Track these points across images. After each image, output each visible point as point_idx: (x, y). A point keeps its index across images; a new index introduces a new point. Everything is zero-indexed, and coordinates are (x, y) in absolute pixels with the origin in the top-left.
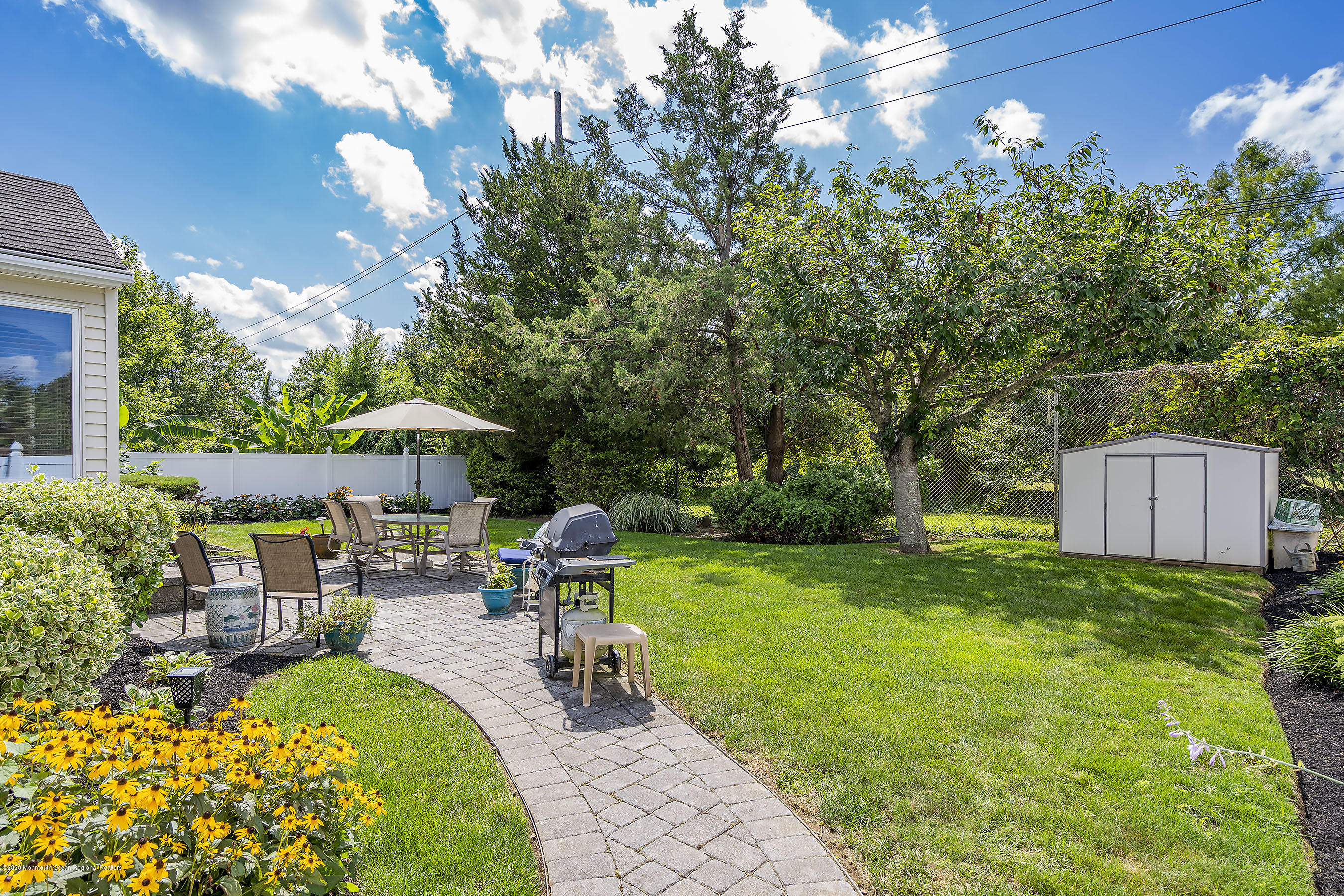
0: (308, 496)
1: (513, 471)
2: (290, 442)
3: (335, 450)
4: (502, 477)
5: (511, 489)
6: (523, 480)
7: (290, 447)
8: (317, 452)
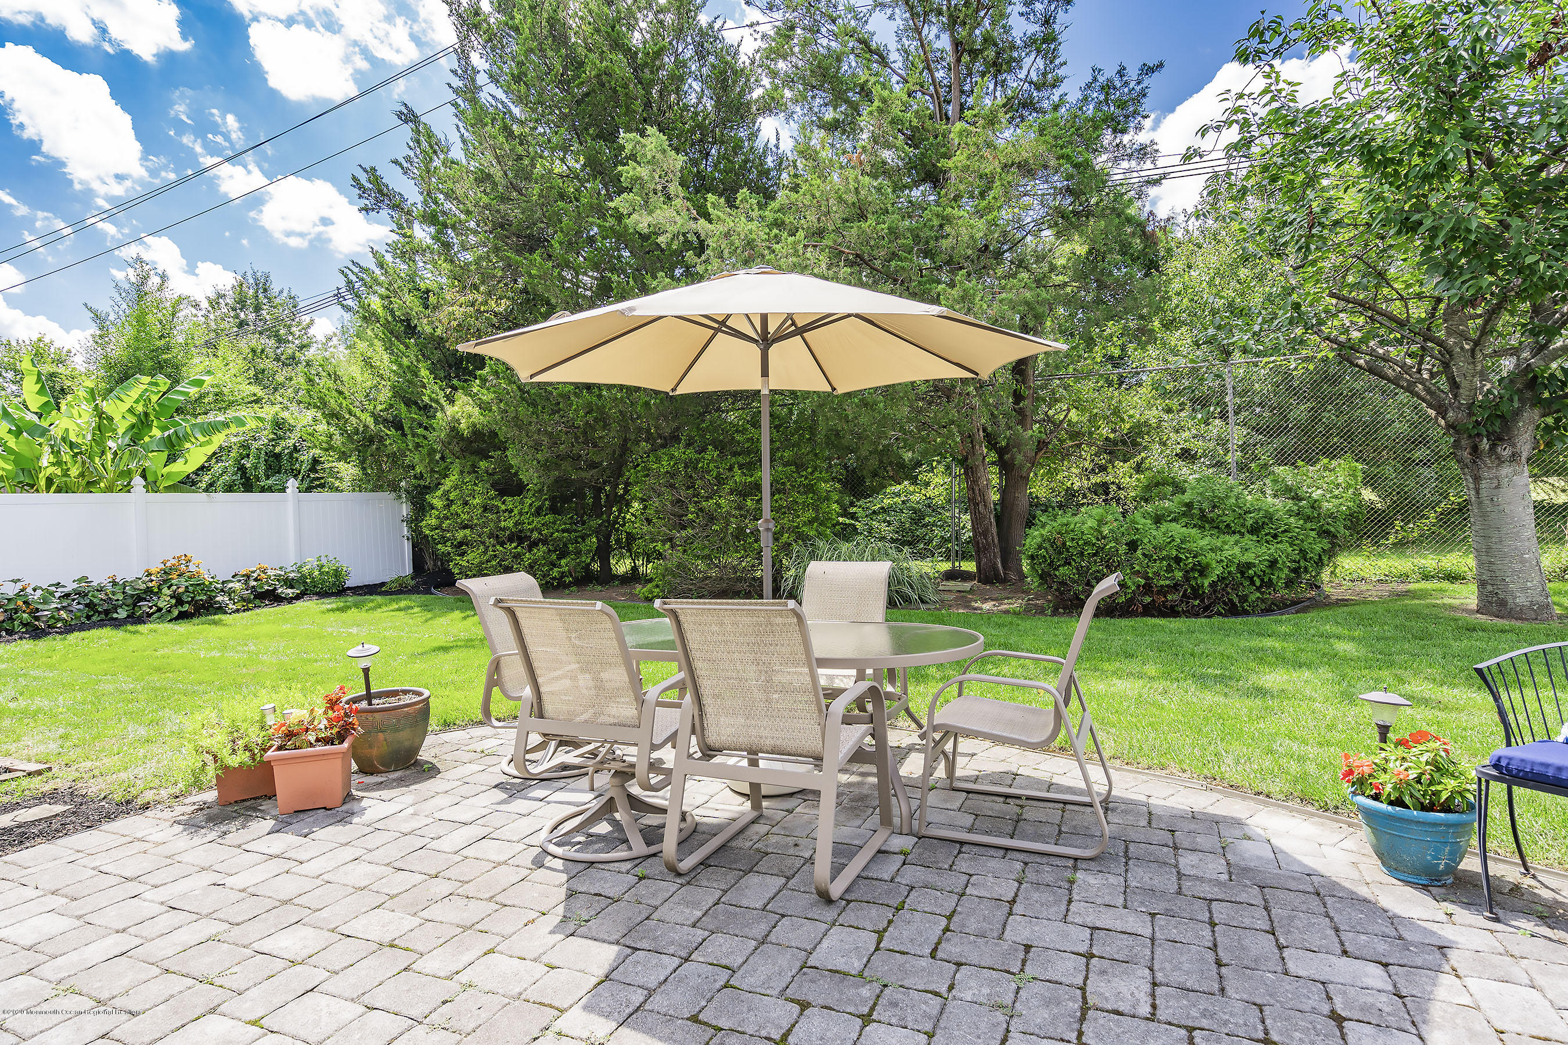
0: (99, 578)
1: (538, 512)
2: (51, 470)
3: (152, 486)
4: (516, 524)
5: (534, 544)
6: (557, 527)
7: (50, 481)
8: (109, 489)
